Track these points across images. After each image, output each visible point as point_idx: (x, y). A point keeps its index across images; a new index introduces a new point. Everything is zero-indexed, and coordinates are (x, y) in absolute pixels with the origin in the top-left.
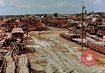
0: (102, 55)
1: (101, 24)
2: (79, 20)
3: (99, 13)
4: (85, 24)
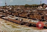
2: (4, 9)
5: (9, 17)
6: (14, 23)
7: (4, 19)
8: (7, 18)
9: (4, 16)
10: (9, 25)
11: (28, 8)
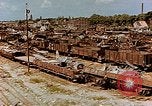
0: (56, 77)
1: (52, 35)
2: (23, 29)
3: (49, 20)
4: (31, 35)
5: (38, 56)
6: (54, 75)
7: (21, 62)
8: (32, 59)
9: (23, 55)
10: (37, 81)
11: (100, 28)
